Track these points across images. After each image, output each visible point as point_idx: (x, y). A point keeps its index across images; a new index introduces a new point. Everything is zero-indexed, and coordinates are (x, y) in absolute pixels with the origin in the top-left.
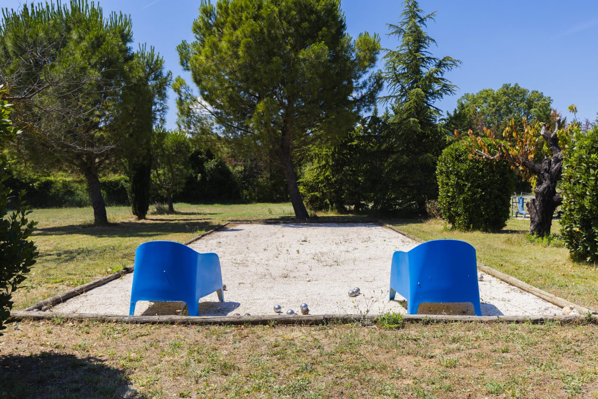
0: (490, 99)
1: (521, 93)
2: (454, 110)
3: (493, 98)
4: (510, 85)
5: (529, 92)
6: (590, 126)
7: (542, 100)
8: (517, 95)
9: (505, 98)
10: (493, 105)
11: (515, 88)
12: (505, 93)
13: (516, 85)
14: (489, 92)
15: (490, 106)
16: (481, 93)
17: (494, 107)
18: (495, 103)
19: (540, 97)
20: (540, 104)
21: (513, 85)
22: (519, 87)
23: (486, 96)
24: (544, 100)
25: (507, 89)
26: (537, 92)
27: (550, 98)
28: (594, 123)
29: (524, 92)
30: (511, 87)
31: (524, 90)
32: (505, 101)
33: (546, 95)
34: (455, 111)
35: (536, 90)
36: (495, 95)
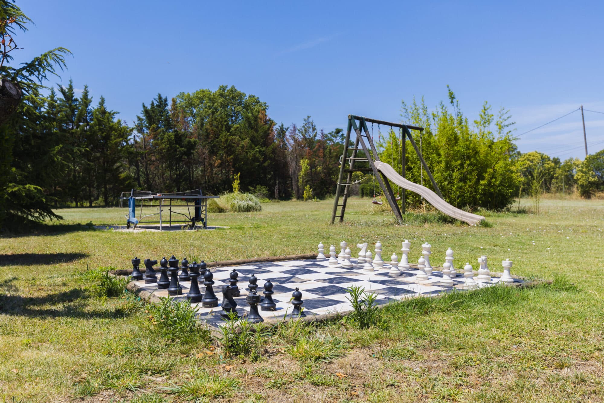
0: (206, 100)
1: (238, 96)
2: (151, 103)
3: (209, 99)
4: (227, 87)
5: (246, 96)
6: (297, 132)
7: (258, 105)
8: (233, 98)
9: (221, 100)
10: (209, 106)
11: (232, 91)
12: (221, 95)
13: (233, 87)
14: (206, 92)
15: (206, 108)
16: (198, 93)
17: (210, 109)
18: (211, 104)
19: (256, 102)
20: (256, 109)
21: (229, 88)
22: (236, 90)
23: (202, 97)
24: (260, 105)
25: (224, 90)
26: (254, 97)
27: (265, 103)
28: (301, 129)
29: (240, 96)
30: (228, 89)
31: (240, 93)
32: (221, 103)
33: (262, 101)
34: (153, 104)
35: (253, 95)
36: (212, 97)
